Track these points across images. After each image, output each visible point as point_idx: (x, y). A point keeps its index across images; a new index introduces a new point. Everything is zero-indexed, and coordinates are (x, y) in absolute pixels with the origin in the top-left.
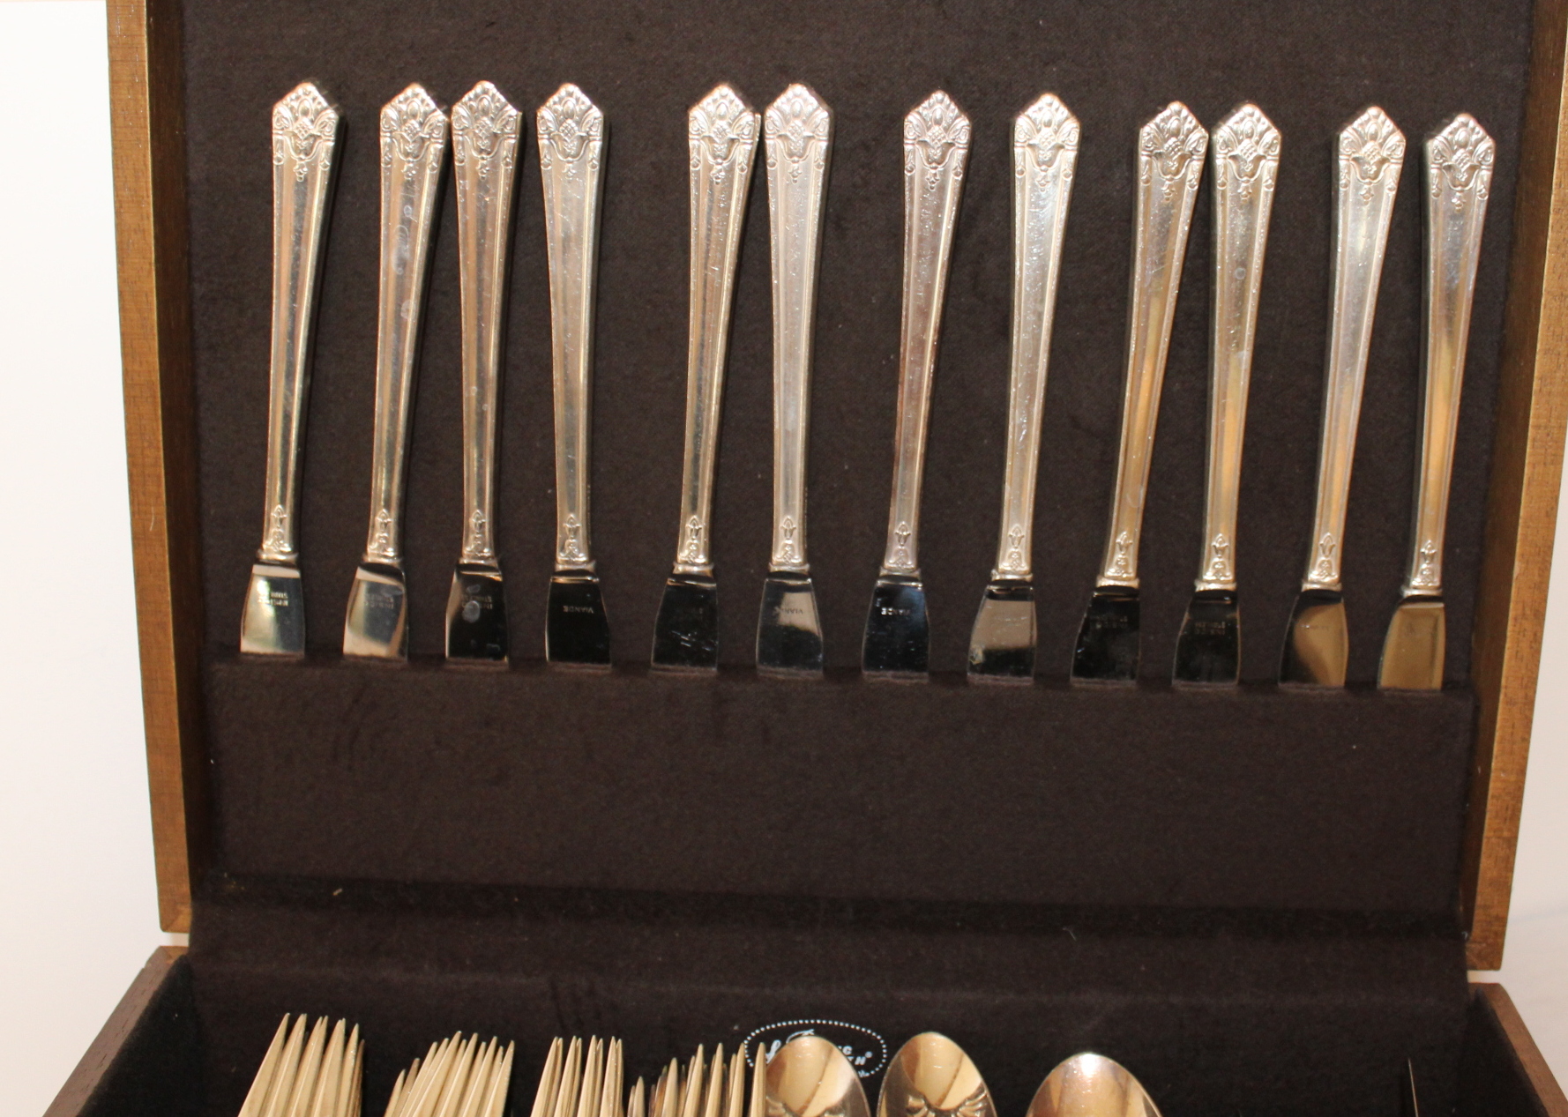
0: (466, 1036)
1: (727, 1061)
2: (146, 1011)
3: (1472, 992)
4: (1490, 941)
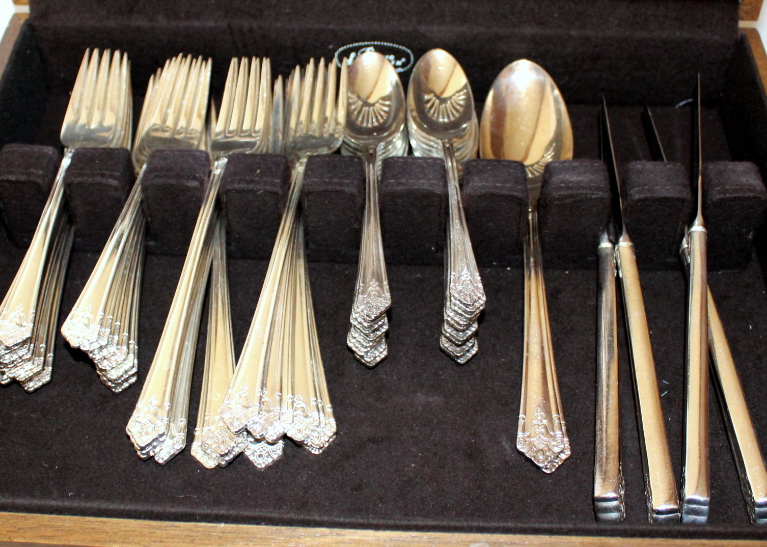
0: (185, 56)
1: (326, 66)
2: (13, 52)
3: (740, 33)
4: (754, 5)
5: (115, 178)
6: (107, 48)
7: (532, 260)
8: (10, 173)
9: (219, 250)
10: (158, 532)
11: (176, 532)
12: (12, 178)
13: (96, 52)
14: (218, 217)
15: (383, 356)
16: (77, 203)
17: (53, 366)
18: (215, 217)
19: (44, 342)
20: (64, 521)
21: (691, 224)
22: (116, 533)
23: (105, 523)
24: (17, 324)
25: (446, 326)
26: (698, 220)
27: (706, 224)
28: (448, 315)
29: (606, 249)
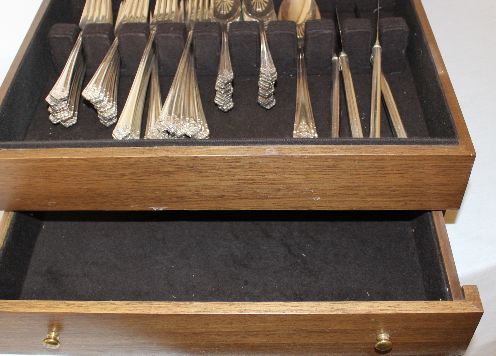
5: (106, 34)
7: (301, 66)
8: (57, 34)
9: (154, 66)
10: (128, 151)
11: (136, 151)
12: (58, 36)
14: (154, 52)
15: (231, 107)
16: (88, 50)
17: (78, 117)
18: (152, 52)
19: (74, 105)
20: (86, 150)
21: (373, 43)
22: (108, 152)
23: (103, 149)
24: (62, 91)
25: (259, 97)
26: (377, 42)
27: (381, 44)
28: (261, 83)
29: (335, 59)
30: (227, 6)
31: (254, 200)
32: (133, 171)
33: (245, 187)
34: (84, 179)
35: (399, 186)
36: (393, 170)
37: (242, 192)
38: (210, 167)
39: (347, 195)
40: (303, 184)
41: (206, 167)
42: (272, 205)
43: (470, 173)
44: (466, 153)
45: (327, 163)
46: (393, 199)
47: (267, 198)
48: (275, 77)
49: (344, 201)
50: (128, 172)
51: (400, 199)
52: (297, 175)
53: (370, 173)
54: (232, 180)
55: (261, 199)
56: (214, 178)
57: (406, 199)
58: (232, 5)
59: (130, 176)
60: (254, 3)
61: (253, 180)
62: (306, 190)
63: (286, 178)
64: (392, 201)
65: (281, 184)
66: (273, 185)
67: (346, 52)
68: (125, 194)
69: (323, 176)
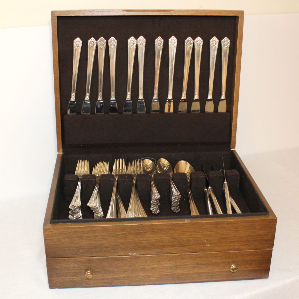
3: (231, 151)
4: (234, 145)
6: (81, 159)
13: (81, 161)
15: (159, 212)
21: (224, 182)
25: (172, 207)
26: (225, 181)
27: (227, 181)
28: (173, 199)
29: (206, 190)
30: (149, 167)
31: (179, 247)
32: (123, 233)
33: (175, 240)
34: (99, 238)
35: (245, 237)
36: (242, 228)
37: (174, 243)
38: (160, 229)
39: (222, 242)
40: (202, 237)
41: (158, 229)
42: (187, 250)
43: (276, 228)
44: (273, 218)
45: (212, 226)
46: (243, 244)
47: (185, 246)
48: (180, 197)
49: (220, 246)
50: (121, 233)
51: (246, 244)
52: (199, 232)
53: (232, 230)
54: (169, 236)
55: (182, 246)
56: (161, 235)
57: (248, 243)
58: (152, 167)
59: (122, 236)
60: (162, 166)
61: (179, 236)
62: (203, 241)
63: (194, 234)
64: (242, 245)
65: (192, 238)
66: (188, 239)
67: (211, 186)
68: (118, 246)
69: (211, 233)
